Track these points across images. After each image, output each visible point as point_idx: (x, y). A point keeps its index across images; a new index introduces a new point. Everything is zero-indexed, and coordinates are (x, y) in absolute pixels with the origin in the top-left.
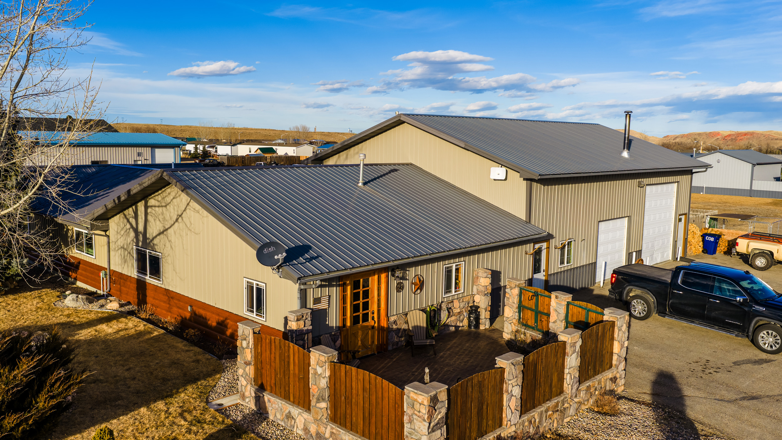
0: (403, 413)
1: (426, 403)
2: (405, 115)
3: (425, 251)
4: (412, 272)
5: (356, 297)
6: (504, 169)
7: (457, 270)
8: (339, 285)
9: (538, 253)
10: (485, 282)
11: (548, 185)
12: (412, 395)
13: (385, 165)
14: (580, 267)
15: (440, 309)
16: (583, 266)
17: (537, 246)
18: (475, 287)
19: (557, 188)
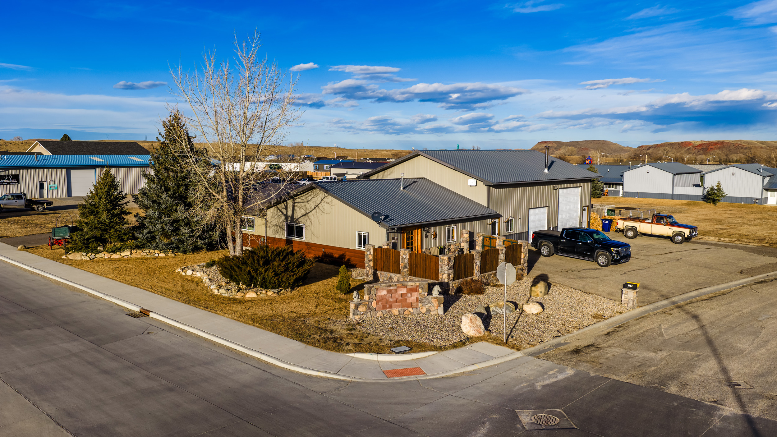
0: (438, 265)
1: (447, 259)
2: (421, 151)
3: (439, 218)
4: (432, 229)
5: (408, 239)
6: (475, 180)
7: (452, 230)
8: (401, 233)
9: (494, 224)
10: (466, 236)
11: (498, 188)
12: (442, 257)
13: (411, 179)
14: (518, 233)
15: (445, 248)
16: (520, 233)
17: (494, 221)
18: (461, 239)
19: (503, 190)
